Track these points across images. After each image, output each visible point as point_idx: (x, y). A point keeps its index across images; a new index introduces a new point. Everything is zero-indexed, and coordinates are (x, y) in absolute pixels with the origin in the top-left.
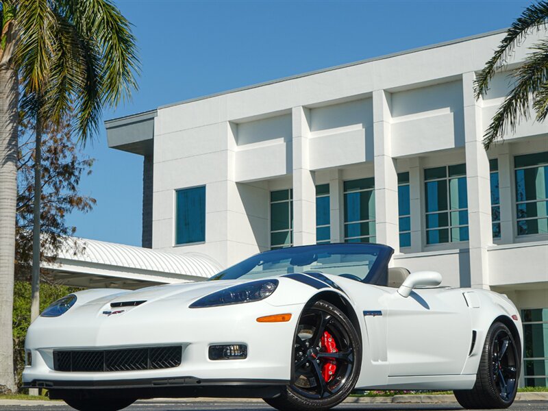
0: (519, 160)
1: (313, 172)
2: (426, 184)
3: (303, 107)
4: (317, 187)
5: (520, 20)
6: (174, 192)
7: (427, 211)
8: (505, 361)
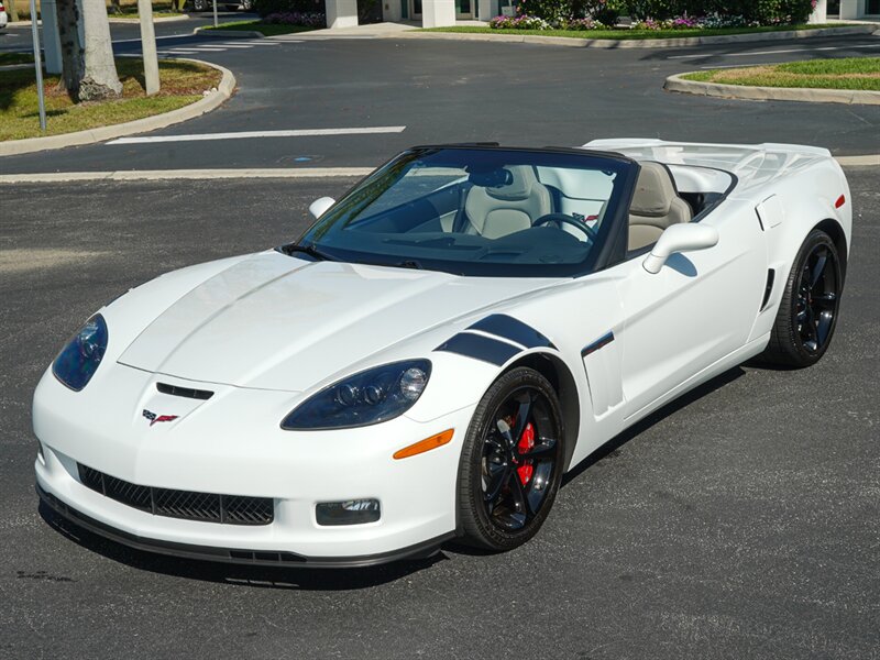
8: (820, 289)
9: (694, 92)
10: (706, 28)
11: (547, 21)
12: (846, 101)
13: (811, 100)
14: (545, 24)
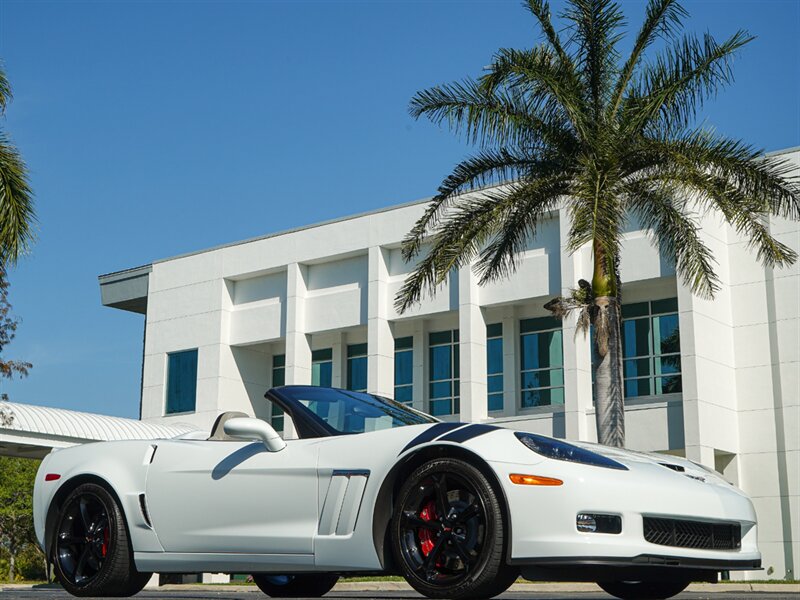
0: (525, 325)
1: (309, 336)
2: (431, 350)
3: (299, 264)
4: (313, 352)
5: (450, 177)
6: (166, 355)
7: (431, 378)
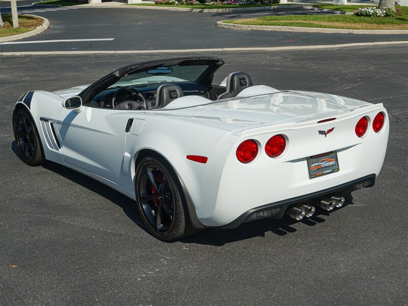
9: (226, 27)
10: (240, 5)
11: (178, 1)
12: (278, 30)
13: (266, 30)
14: (177, 3)
